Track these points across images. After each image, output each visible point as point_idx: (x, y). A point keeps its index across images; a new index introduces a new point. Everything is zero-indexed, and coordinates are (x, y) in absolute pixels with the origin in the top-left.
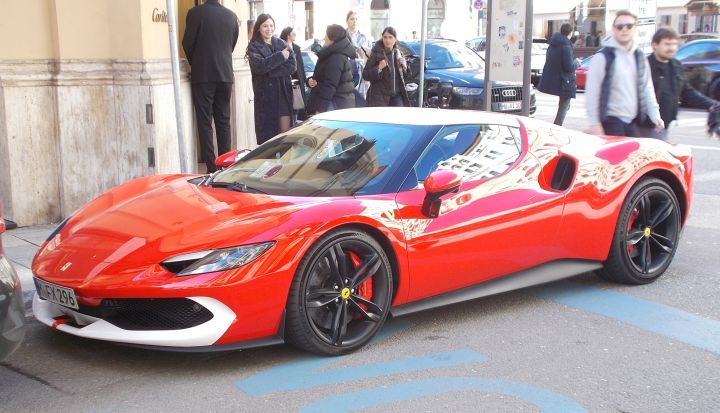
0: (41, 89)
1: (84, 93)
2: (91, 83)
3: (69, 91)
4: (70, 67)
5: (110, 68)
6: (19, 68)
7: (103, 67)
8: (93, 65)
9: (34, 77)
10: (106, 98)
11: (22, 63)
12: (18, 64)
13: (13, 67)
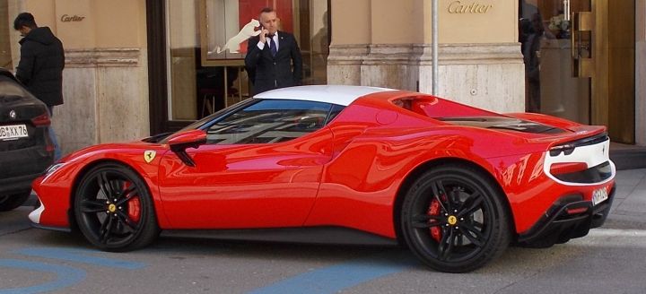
0: (354, 66)
1: (381, 71)
2: (390, 63)
3: (370, 69)
4: (378, 50)
5: (411, 51)
6: (345, 51)
7: (405, 50)
8: (397, 49)
9: (351, 58)
10: (400, 75)
11: (347, 47)
12: (346, 48)
13: (341, 50)
